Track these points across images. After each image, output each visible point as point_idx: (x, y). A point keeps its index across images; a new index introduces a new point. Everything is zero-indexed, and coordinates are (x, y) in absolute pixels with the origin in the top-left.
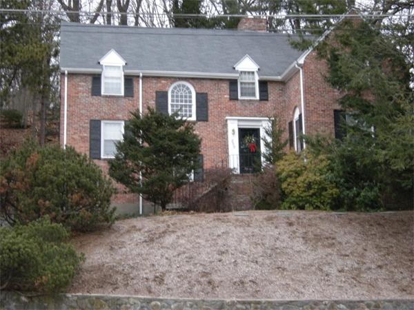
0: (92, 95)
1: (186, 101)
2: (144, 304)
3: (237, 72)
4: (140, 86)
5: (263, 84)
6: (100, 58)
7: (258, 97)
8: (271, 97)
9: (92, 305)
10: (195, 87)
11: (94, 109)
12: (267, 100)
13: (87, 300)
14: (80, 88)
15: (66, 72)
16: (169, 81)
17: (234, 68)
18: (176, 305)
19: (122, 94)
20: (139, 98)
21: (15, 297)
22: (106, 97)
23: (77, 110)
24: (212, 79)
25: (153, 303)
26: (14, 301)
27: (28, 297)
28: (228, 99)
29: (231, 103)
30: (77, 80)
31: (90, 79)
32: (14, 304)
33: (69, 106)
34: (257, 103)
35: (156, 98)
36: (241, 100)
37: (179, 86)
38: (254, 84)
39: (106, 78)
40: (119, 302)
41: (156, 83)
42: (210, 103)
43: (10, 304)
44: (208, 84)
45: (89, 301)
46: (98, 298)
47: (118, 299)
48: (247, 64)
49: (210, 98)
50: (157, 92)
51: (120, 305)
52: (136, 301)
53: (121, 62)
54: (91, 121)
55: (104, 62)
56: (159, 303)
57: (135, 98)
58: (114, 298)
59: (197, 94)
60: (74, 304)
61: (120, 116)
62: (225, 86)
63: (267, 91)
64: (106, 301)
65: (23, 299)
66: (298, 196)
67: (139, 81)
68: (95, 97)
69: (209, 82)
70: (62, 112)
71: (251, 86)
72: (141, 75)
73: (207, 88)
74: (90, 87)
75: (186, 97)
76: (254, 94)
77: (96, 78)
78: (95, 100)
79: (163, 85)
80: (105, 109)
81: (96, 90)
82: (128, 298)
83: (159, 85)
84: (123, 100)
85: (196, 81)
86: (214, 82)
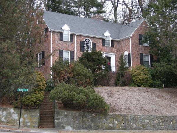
0: (60, 40)
1: (89, 45)
2: (134, 117)
3: (104, 36)
4: (75, 38)
5: (112, 41)
6: (62, 26)
7: (110, 46)
8: (115, 46)
9: (117, 117)
10: (92, 40)
11: (60, 46)
12: (113, 47)
13: (115, 115)
14: (56, 37)
15: (52, 31)
16: (84, 38)
17: (103, 35)
18: (144, 117)
19: (69, 41)
20: (75, 43)
21: (90, 114)
22: (64, 41)
23: (55, 45)
24: (97, 38)
25: (137, 116)
26: (90, 115)
27: (95, 114)
28: (102, 46)
29: (103, 47)
30: (55, 34)
31: (59, 34)
32: (90, 117)
33: (52, 44)
34: (110, 48)
35: (80, 43)
36: (106, 47)
37: (87, 39)
38: (109, 41)
39: (64, 34)
40: (126, 116)
41: (80, 38)
42: (97, 47)
43: (89, 117)
44: (96, 40)
45: (116, 116)
46: (119, 115)
47: (125, 115)
48: (107, 34)
49: (97, 45)
50: (80, 41)
51: (126, 117)
52: (131, 116)
53: (69, 29)
54: (60, 50)
55: (63, 28)
56: (138, 116)
57: (74, 43)
58: (124, 115)
59: (93, 43)
60: (111, 117)
61: (69, 49)
62: (101, 41)
63: (113, 44)
64: (121, 115)
65: (93, 115)
66: (139, 82)
67: (75, 36)
68: (61, 41)
69: (96, 39)
70: (50, 46)
71: (108, 42)
72: (76, 34)
73: (96, 41)
74: (59, 37)
75: (89, 44)
76: (109, 45)
77: (61, 34)
78: (61, 42)
79: (82, 39)
80: (64, 46)
81: (61, 38)
82: (129, 115)
83: (81, 38)
84: (70, 43)
85: (93, 38)
86: (98, 39)
